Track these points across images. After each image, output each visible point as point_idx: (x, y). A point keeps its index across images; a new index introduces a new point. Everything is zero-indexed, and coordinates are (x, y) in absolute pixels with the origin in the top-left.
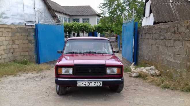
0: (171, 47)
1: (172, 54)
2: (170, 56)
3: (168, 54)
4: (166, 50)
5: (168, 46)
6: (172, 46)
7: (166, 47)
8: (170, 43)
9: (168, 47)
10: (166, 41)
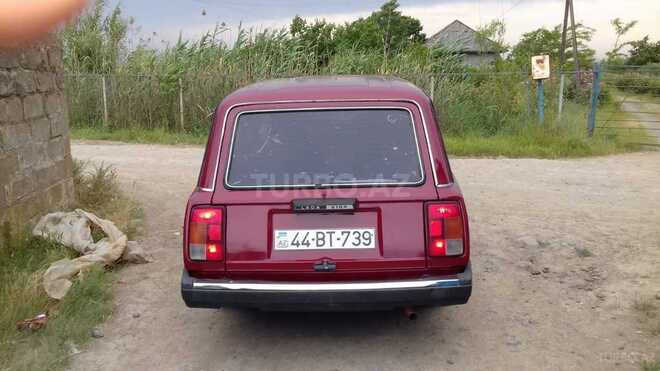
0: (40, 118)
1: (44, 142)
3: (36, 147)
4: (29, 134)
5: (29, 119)
6: (40, 114)
7: (25, 124)
8: (35, 106)
9: (32, 121)
10: (22, 102)
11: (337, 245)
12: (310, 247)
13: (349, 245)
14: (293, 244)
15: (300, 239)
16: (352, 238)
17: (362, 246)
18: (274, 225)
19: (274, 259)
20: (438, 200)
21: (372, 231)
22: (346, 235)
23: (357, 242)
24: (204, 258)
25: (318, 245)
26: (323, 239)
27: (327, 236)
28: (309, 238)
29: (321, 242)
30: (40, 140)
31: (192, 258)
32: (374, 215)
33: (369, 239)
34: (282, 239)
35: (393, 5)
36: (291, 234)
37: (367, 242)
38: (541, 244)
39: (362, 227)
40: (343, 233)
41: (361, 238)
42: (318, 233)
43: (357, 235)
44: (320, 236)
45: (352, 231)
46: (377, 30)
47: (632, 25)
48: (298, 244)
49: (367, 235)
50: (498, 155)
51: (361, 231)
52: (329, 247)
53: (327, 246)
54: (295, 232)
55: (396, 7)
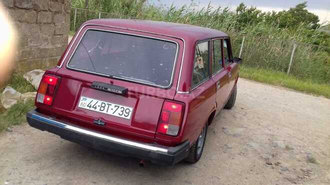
0: (48, 24)
1: (49, 36)
2: (46, 40)
3: (42, 37)
4: (39, 30)
5: (41, 23)
6: (49, 22)
7: (37, 25)
8: (46, 17)
9: (43, 24)
10: (37, 14)
11: (110, 112)
12: (96, 110)
13: (116, 114)
14: (88, 106)
15: (92, 104)
16: (119, 111)
17: (123, 116)
18: (82, 93)
20: (173, 100)
21: (131, 109)
22: (117, 108)
23: (121, 113)
24: (42, 102)
25: (100, 110)
26: (104, 107)
27: (107, 106)
28: (97, 105)
29: (102, 109)
30: (46, 34)
31: (38, 101)
32: (135, 101)
33: (128, 113)
34: (84, 102)
36: (89, 100)
37: (126, 115)
38: (287, 148)
39: (126, 105)
40: (115, 106)
41: (124, 112)
42: (102, 103)
43: (122, 109)
44: (103, 105)
45: (121, 106)
48: (90, 107)
49: (127, 111)
50: (320, 95)
51: (126, 108)
52: (106, 113)
53: (105, 112)
54: (91, 100)
55: (305, 7)
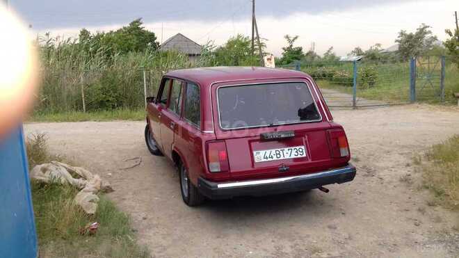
11: (287, 157)
12: (273, 159)
13: (293, 156)
14: (264, 158)
15: (267, 155)
16: (294, 152)
17: (299, 156)
18: (253, 149)
19: (256, 167)
21: (303, 147)
22: (291, 150)
23: (296, 154)
24: (219, 170)
25: (277, 158)
27: (281, 154)
28: (272, 154)
29: (278, 156)
31: (212, 171)
34: (258, 156)
35: (138, 22)
36: (262, 153)
37: (302, 153)
39: (297, 145)
40: (289, 150)
41: (298, 152)
42: (276, 151)
43: (296, 150)
44: (278, 152)
45: (293, 148)
46: (131, 39)
47: (296, 38)
48: (267, 158)
49: (301, 150)
51: (298, 148)
53: (282, 158)
54: (264, 152)
55: (141, 24)
